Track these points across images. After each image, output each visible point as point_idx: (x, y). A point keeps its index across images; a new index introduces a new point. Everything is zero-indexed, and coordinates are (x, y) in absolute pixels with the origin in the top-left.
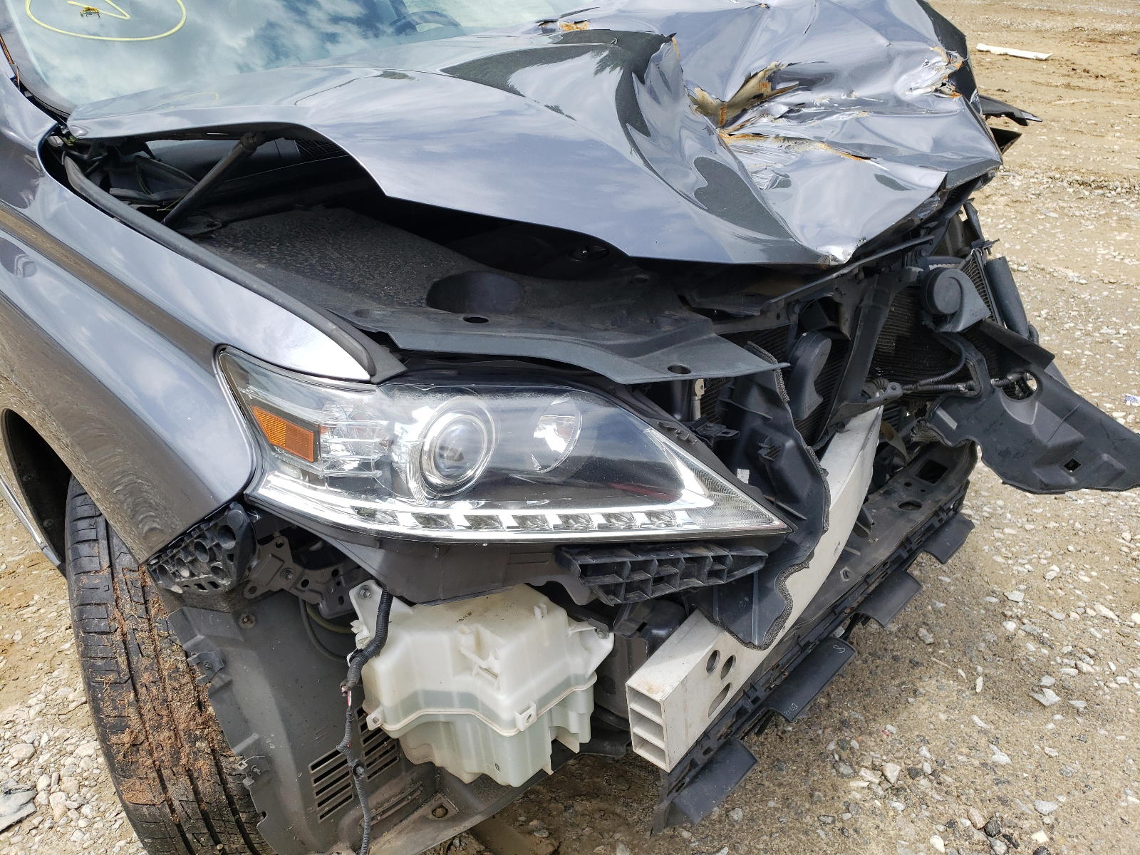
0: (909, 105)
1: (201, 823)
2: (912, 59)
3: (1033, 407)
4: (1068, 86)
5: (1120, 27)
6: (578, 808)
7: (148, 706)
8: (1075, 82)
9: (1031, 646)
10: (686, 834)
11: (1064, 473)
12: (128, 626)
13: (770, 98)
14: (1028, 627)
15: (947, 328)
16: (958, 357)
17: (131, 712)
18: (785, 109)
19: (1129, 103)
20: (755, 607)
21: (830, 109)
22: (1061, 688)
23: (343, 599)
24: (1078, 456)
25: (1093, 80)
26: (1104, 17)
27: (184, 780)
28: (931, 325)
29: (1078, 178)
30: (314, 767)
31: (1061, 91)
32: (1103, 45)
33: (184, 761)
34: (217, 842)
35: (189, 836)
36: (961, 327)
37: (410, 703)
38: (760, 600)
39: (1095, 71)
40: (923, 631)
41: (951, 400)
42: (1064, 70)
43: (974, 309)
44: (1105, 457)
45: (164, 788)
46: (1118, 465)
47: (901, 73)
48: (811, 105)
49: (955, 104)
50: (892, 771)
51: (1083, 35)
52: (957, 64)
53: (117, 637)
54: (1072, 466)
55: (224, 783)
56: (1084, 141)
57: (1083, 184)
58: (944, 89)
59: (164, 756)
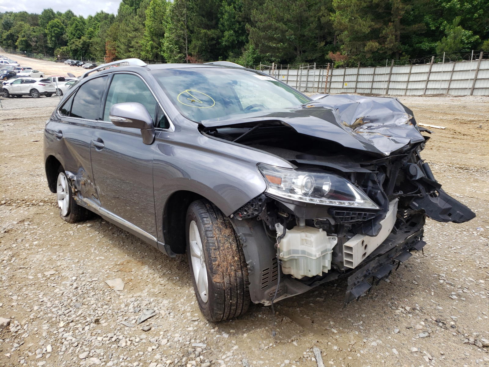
0: (399, 126)
1: (229, 291)
2: (400, 116)
3: (438, 199)
4: (453, 138)
5: (473, 119)
6: (317, 314)
7: (222, 255)
8: (456, 136)
9: (448, 286)
10: (349, 319)
11: (448, 217)
12: (217, 236)
13: (363, 124)
14: (447, 281)
15: (414, 179)
16: (417, 187)
17: (218, 256)
18: (367, 127)
19: (476, 143)
20: (373, 228)
21: (379, 127)
22: (458, 295)
23: (274, 226)
24: (451, 212)
25: (463, 136)
26: (467, 115)
27: (228, 277)
28: (409, 179)
29: (458, 166)
30: (263, 271)
31: (450, 139)
32: (465, 125)
33: (229, 271)
34: (231, 300)
35: (226, 295)
36: (417, 178)
37: (289, 252)
38: (374, 226)
39: (464, 133)
40: (414, 281)
41: (417, 199)
42: (452, 132)
43: (420, 174)
44: (458, 212)
45: (223, 278)
46: (462, 214)
47: (397, 119)
48: (373, 126)
49: (411, 126)
50: (408, 308)
51: (458, 121)
52: (411, 117)
53: (215, 238)
54: (450, 215)
55: (236, 280)
56: (460, 155)
57: (460, 168)
58: (409, 123)
59: (224, 269)
